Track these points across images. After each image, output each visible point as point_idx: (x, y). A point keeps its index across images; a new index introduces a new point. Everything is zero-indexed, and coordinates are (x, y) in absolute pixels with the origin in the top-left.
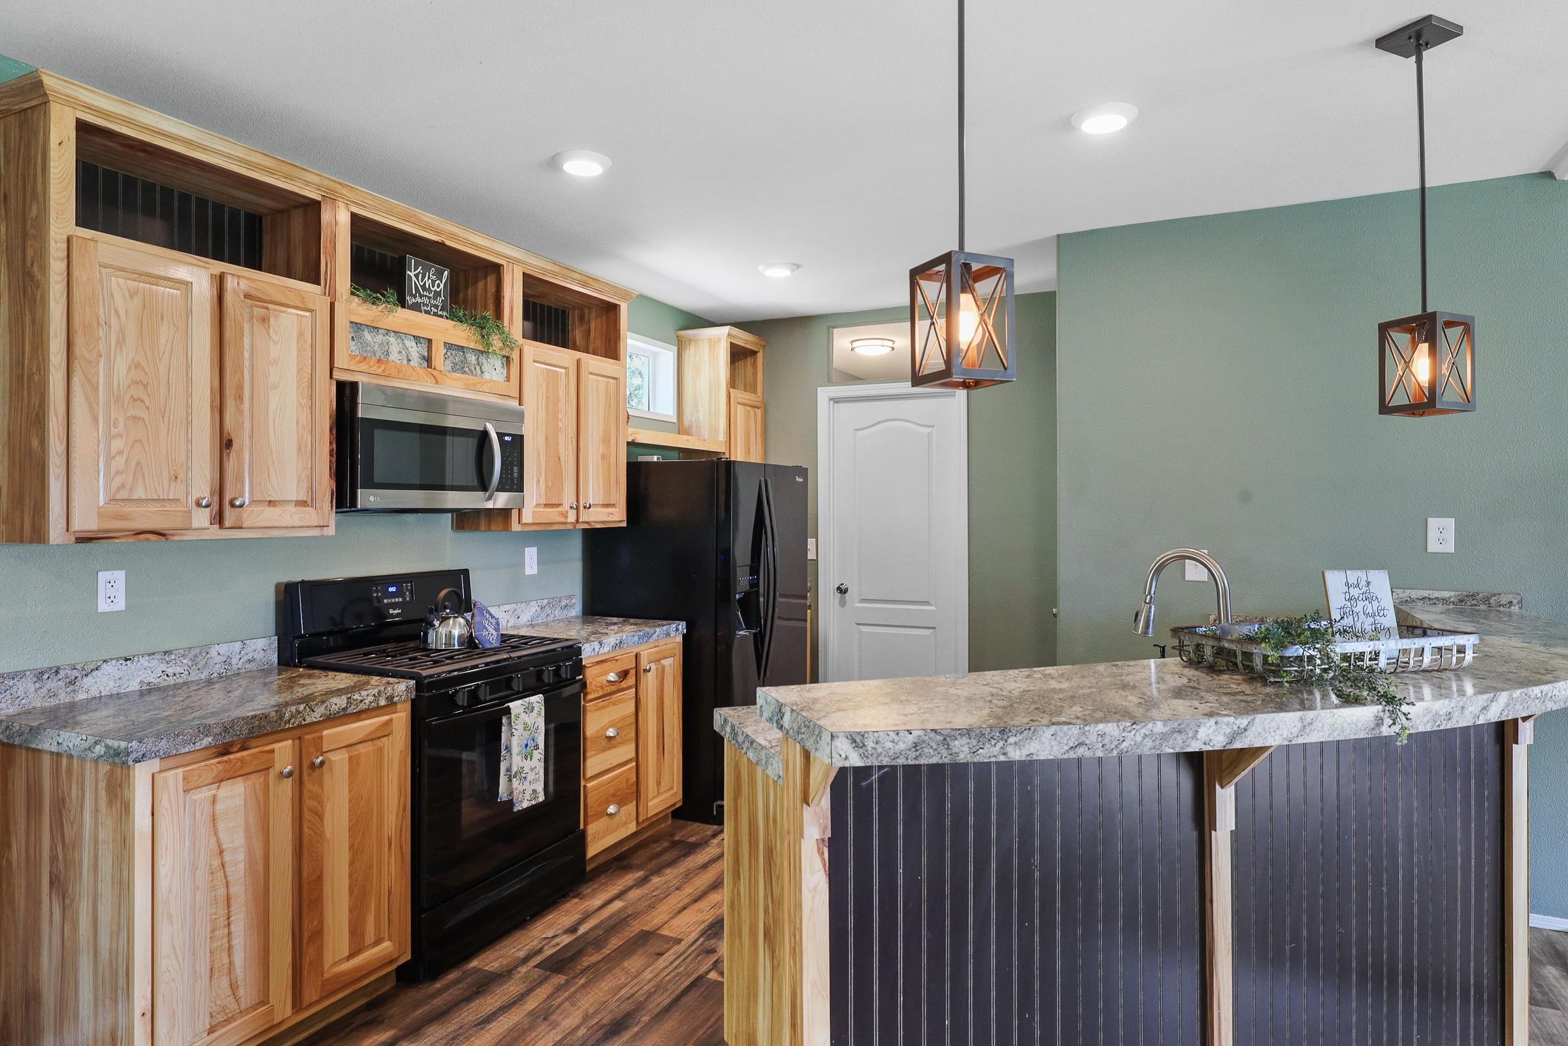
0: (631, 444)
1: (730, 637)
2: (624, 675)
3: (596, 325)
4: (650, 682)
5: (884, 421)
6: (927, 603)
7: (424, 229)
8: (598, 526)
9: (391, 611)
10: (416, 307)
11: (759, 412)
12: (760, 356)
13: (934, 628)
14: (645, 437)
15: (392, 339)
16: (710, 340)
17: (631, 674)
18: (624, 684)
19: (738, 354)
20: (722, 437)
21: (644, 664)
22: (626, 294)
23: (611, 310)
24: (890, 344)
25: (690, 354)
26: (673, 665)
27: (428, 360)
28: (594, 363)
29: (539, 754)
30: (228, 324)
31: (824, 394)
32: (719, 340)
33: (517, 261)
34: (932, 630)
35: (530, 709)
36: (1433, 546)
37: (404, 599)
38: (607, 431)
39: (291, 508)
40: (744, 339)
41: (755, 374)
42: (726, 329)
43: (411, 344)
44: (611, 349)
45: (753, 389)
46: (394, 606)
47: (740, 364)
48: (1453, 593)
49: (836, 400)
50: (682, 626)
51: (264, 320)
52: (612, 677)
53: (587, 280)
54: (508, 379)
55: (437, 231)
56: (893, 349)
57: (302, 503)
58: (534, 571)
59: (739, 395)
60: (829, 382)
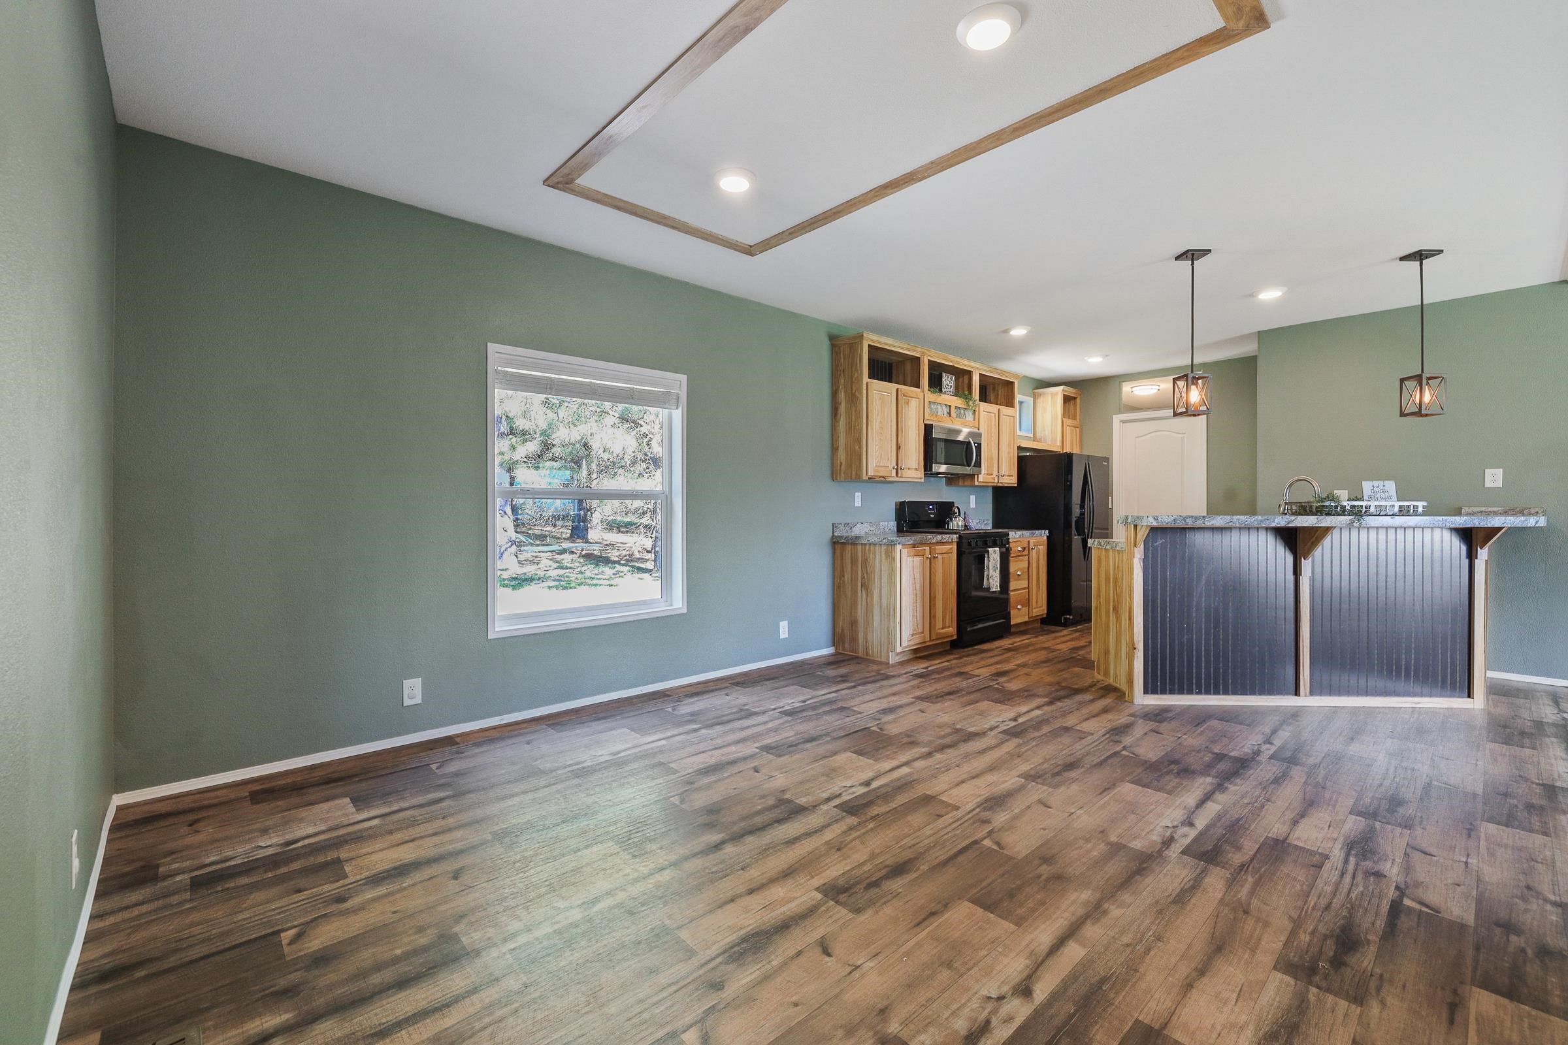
0: (1020, 448)
1: (1070, 541)
2: (1024, 549)
3: (1001, 392)
4: (1034, 553)
7: (949, 361)
8: (1006, 485)
9: (931, 516)
10: (945, 393)
11: (1078, 429)
12: (1078, 400)
14: (1024, 444)
15: (939, 406)
16: (1052, 394)
17: (1027, 549)
18: (1024, 553)
19: (1067, 399)
20: (1059, 443)
21: (1032, 546)
22: (1017, 376)
23: (1010, 384)
24: (1157, 387)
25: (1040, 401)
26: (1043, 549)
27: (950, 414)
28: (1005, 410)
29: (998, 571)
30: (899, 406)
31: (1116, 419)
32: (1057, 393)
33: (978, 368)
35: (995, 552)
36: (1489, 484)
38: (1010, 441)
39: (913, 471)
40: (1070, 391)
41: (1075, 410)
42: (1062, 388)
43: (944, 408)
44: (1010, 403)
45: (1074, 418)
47: (1067, 404)
49: (1123, 422)
50: (1047, 532)
51: (908, 403)
52: (1019, 549)
53: (1003, 372)
54: (974, 420)
55: (952, 362)
57: (916, 469)
59: (1068, 421)
60: (1120, 412)
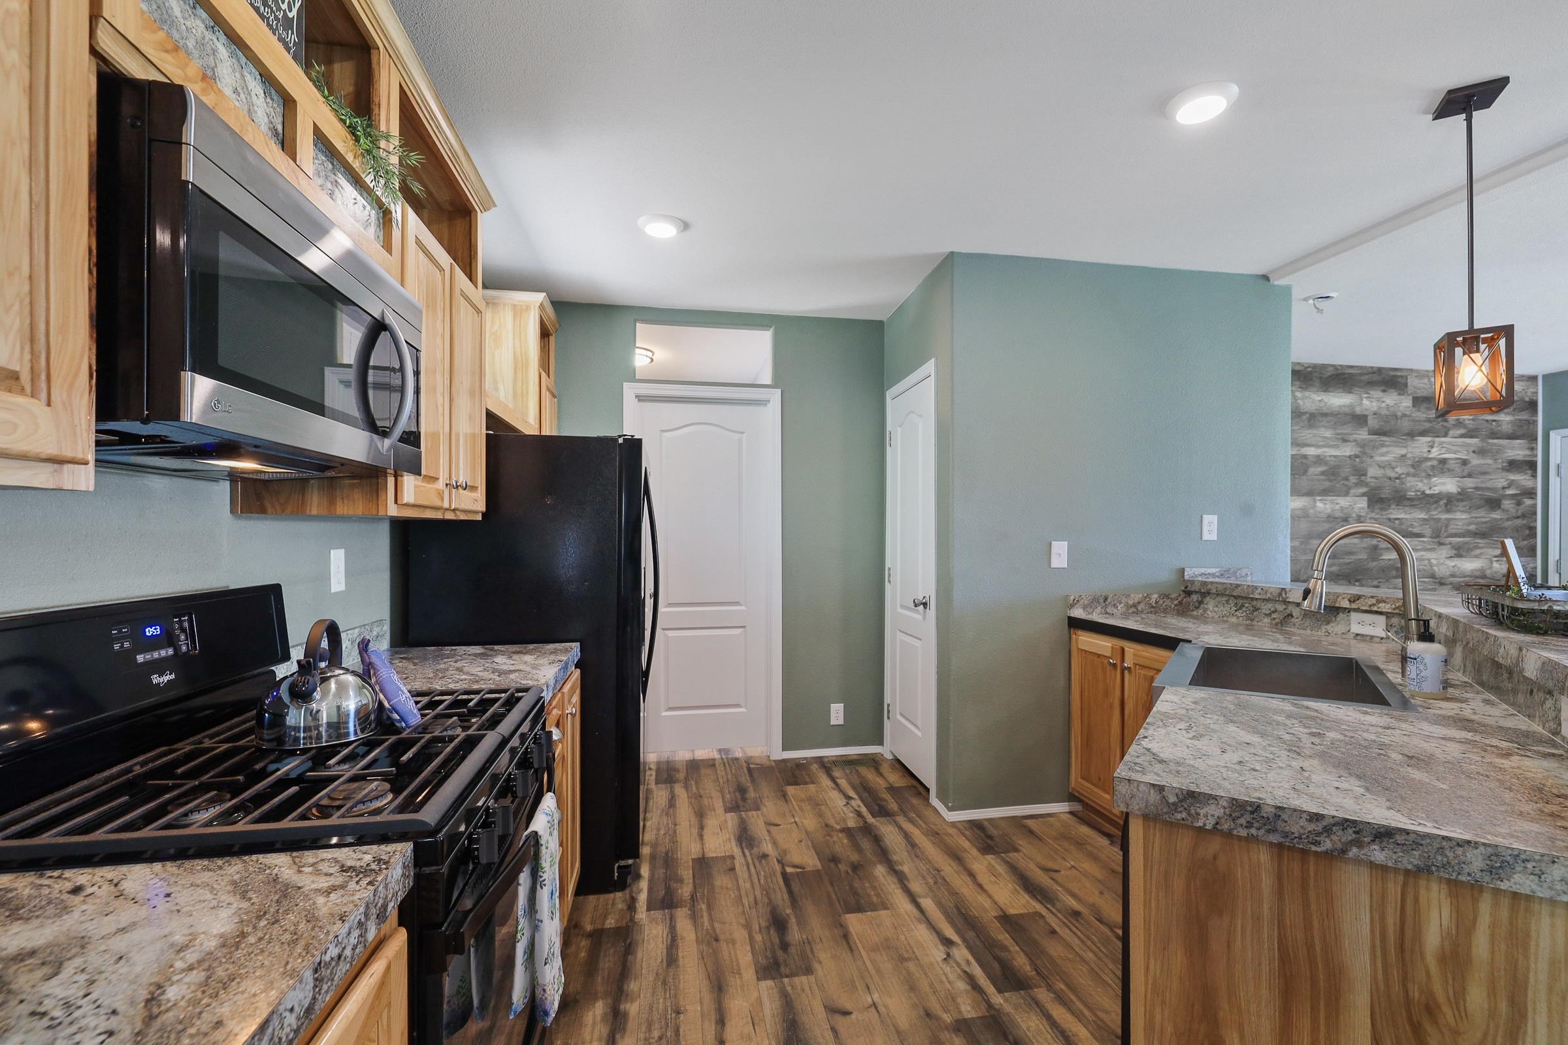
5: (693, 424)
6: (737, 603)
9: (156, 679)
13: (744, 627)
34: (741, 630)
37: (177, 649)
46: (159, 666)
48: (1217, 570)
56: (652, 360)
58: (342, 587)
